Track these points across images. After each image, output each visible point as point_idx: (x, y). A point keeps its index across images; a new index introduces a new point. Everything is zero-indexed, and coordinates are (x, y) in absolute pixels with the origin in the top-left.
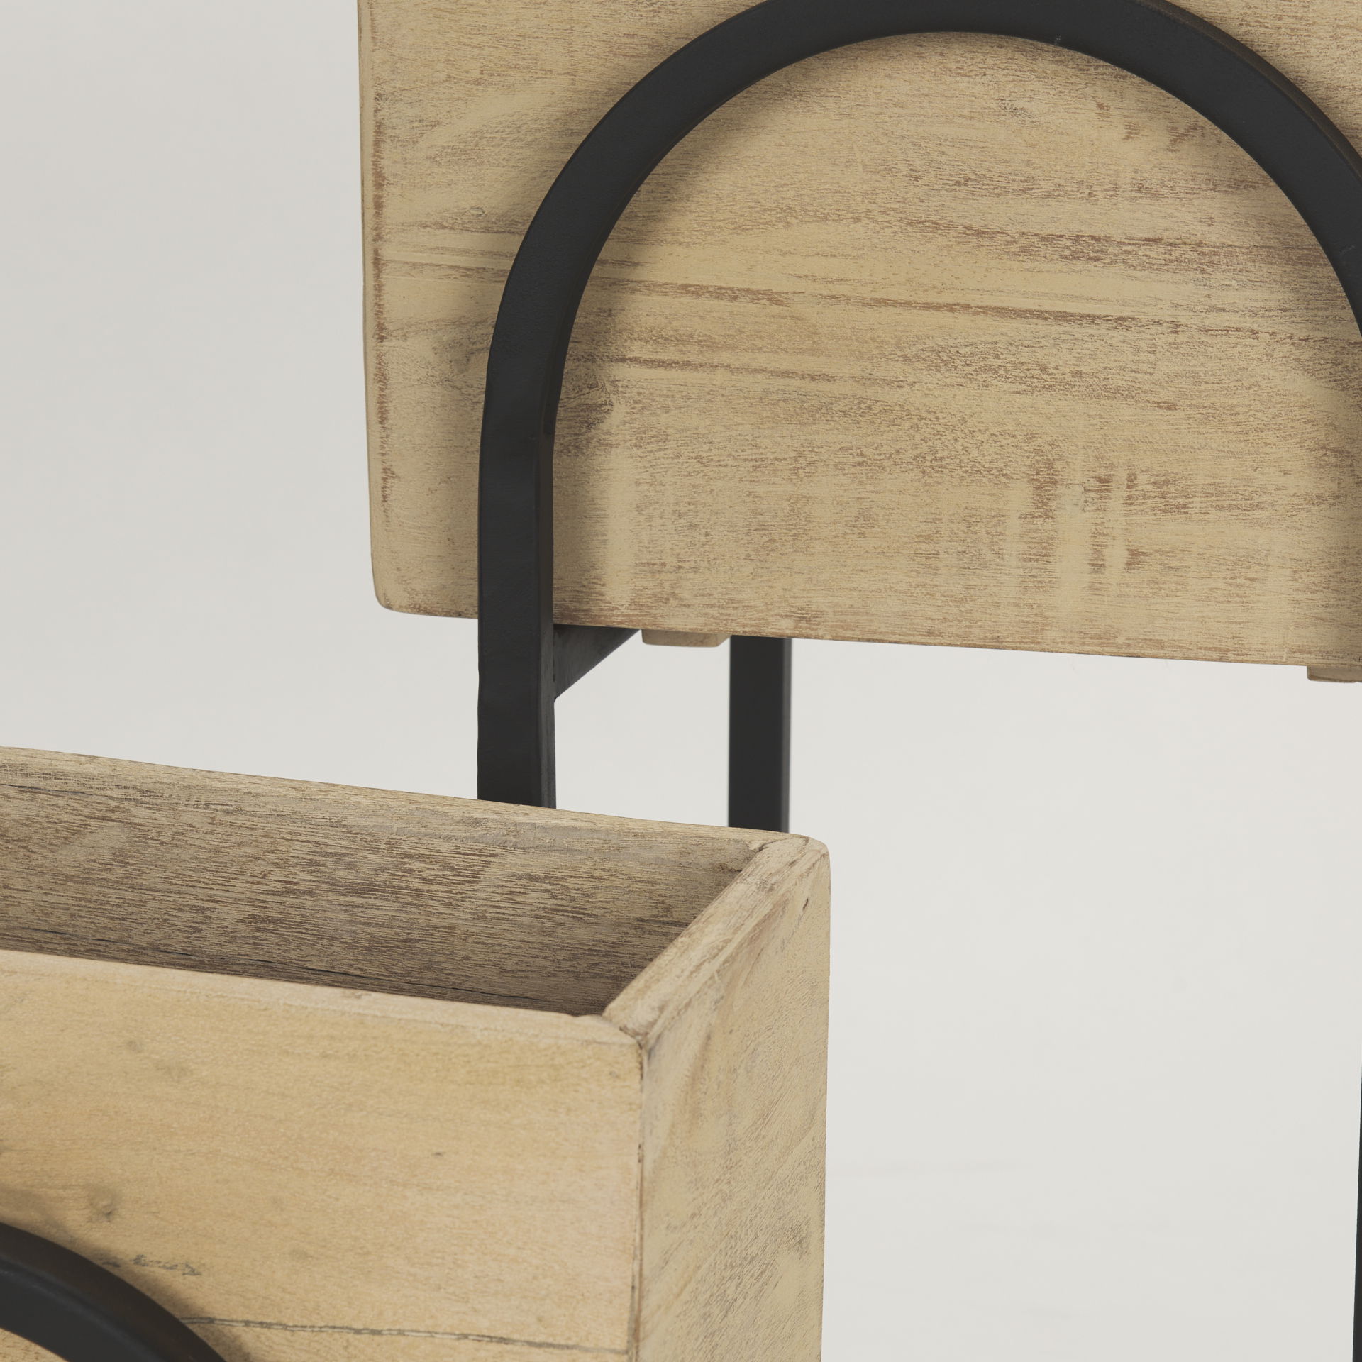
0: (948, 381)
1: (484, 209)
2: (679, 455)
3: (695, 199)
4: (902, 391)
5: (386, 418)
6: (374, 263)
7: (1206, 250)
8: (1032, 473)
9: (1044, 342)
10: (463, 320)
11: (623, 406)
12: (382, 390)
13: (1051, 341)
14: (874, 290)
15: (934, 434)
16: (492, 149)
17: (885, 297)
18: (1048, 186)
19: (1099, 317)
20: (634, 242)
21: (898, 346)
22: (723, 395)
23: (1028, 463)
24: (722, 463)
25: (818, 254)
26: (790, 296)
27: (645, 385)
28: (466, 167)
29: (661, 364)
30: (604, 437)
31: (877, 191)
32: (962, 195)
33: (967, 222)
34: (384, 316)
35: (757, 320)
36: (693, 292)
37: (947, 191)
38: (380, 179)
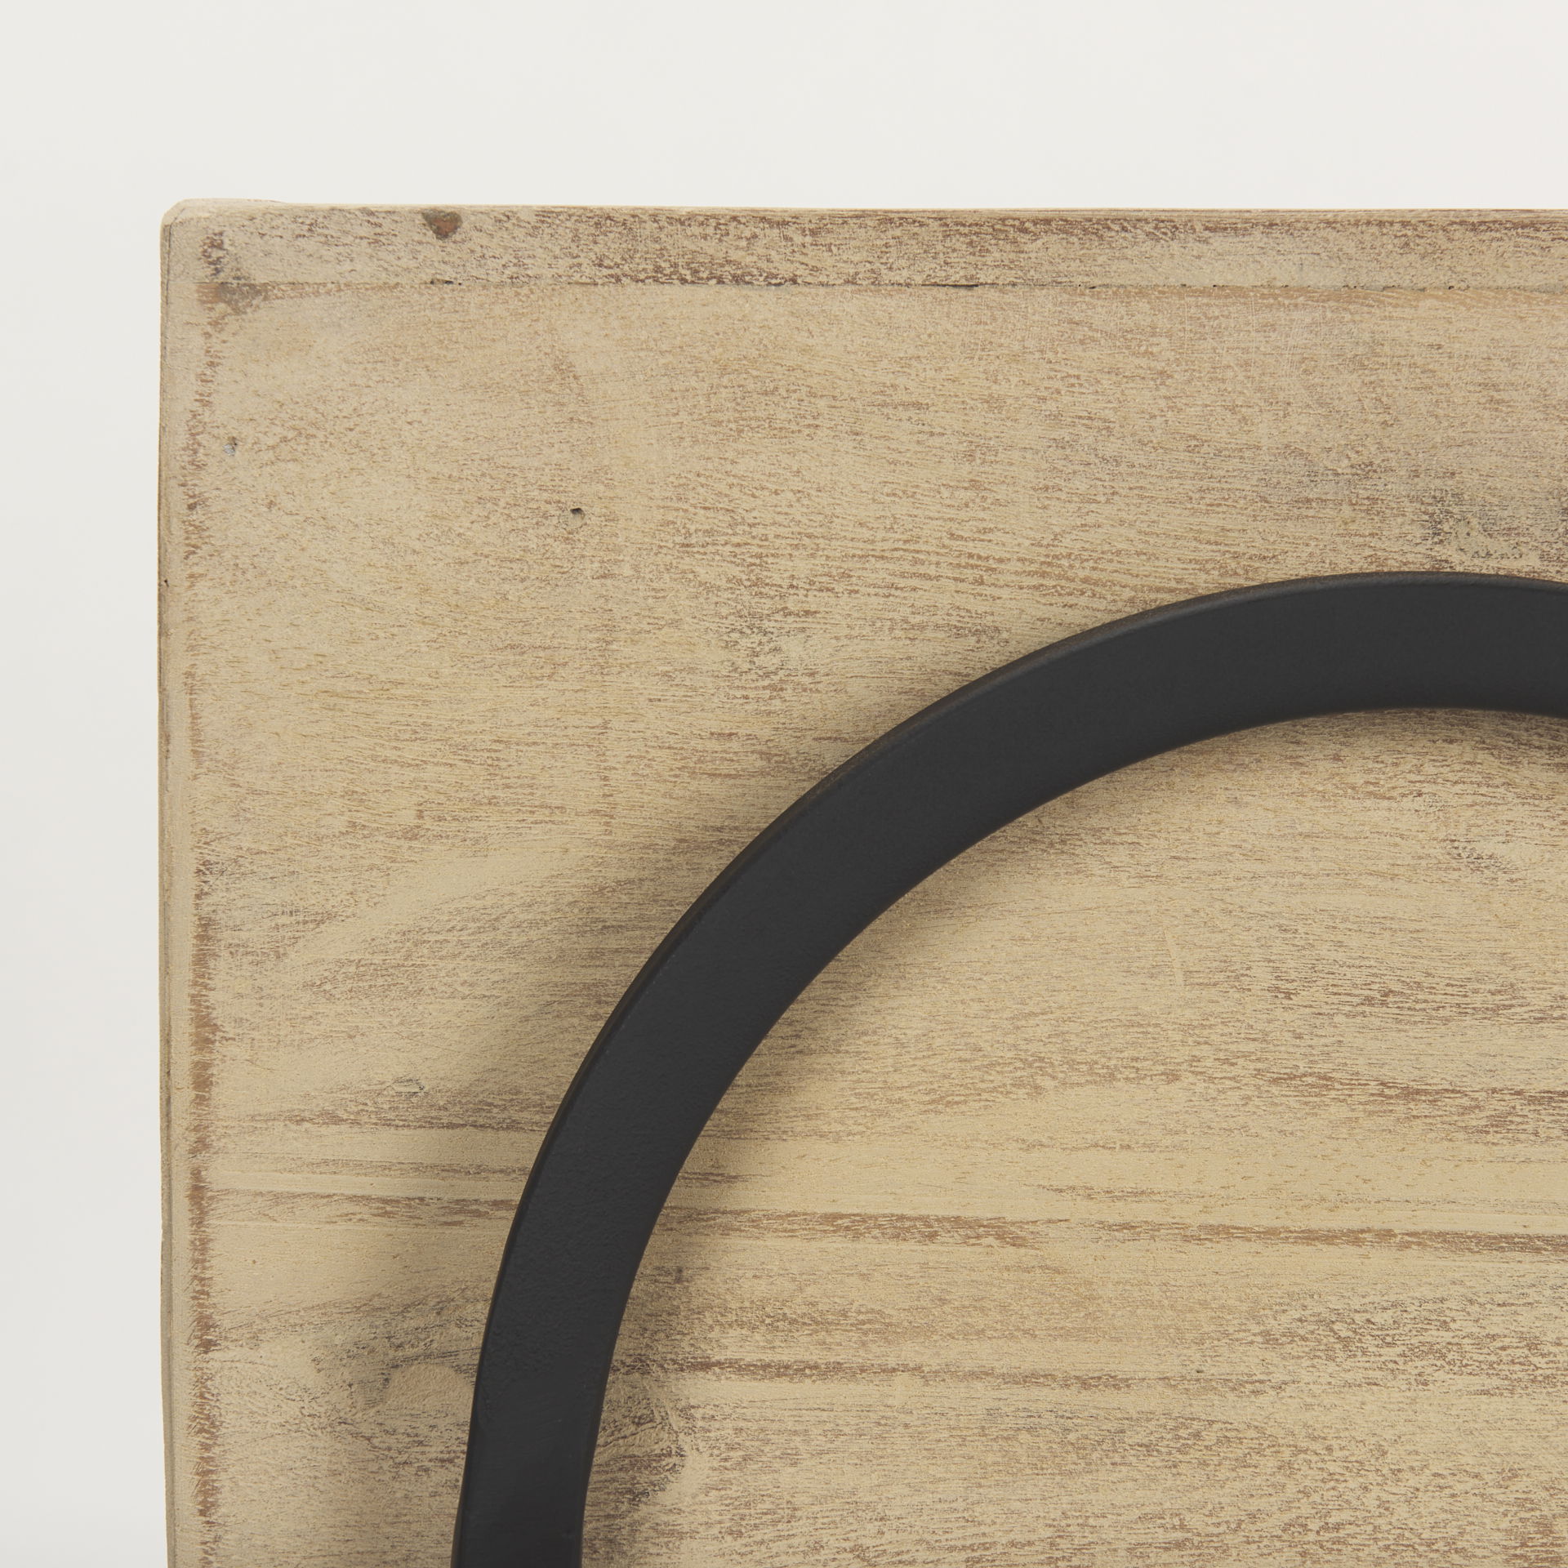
0: (1349, 1377)
1: (423, 1082)
3: (852, 1048)
4: (1260, 1400)
5: (213, 1504)
6: (192, 1197)
8: (1513, 1544)
9: (1533, 1295)
10: (376, 1303)
11: (706, 1456)
12: (206, 1447)
13: (1548, 1292)
14: (1206, 1210)
15: (1323, 1481)
16: (441, 964)
17: (1228, 1223)
18: (1540, 1000)
20: (729, 1135)
21: (1253, 1316)
22: (906, 1426)
23: (1504, 1525)
24: (905, 1557)
25: (1096, 1145)
26: (1040, 1228)
27: (748, 1412)
28: (386, 1001)
29: (783, 1371)
30: (665, 1518)
31: (1212, 1021)
32: (1377, 1022)
33: (1386, 1074)
34: (212, 1300)
35: (975, 1276)
36: (847, 1228)
37: (1347, 1016)
38: (206, 1031)
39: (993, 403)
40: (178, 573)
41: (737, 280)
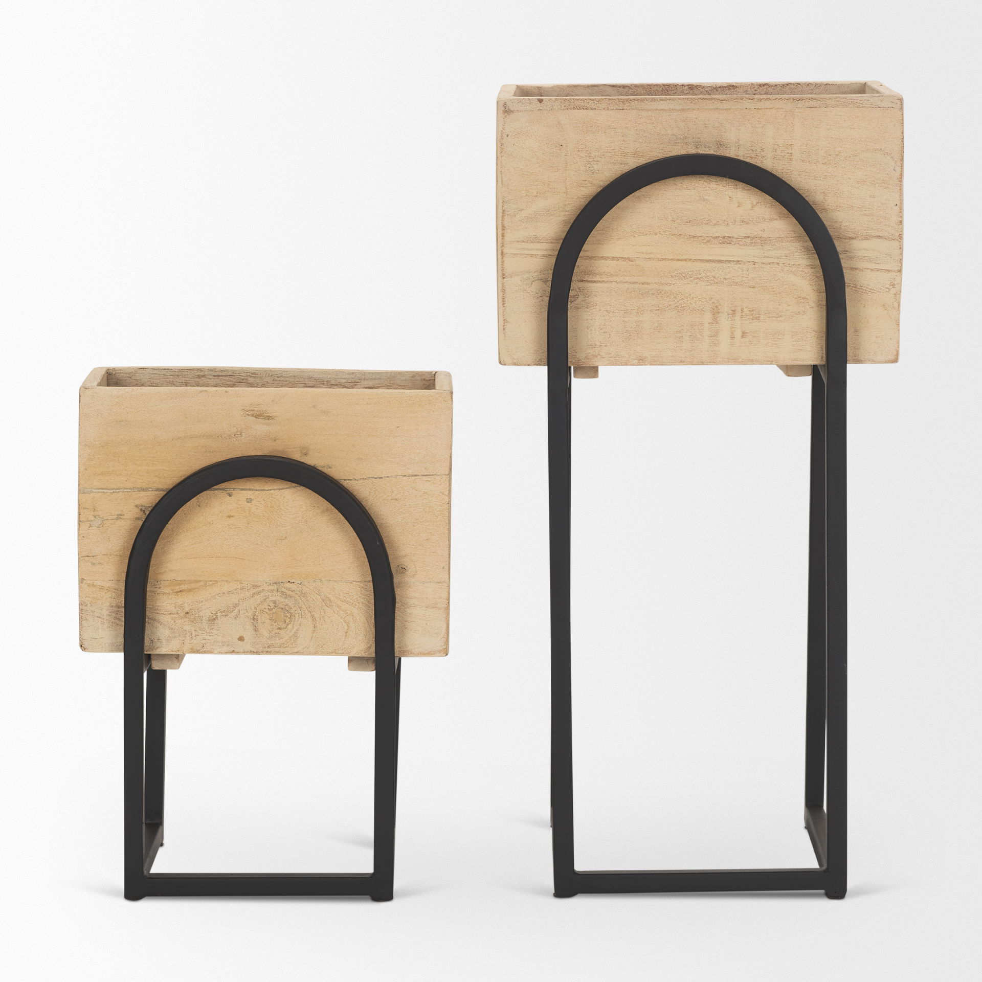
0: (685, 283)
1: (538, 236)
2: (600, 310)
4: (670, 286)
6: (501, 254)
7: (763, 239)
8: (712, 310)
9: (714, 269)
10: (530, 271)
11: (583, 295)
12: (504, 294)
13: (717, 269)
14: (662, 256)
15: (681, 299)
16: (540, 217)
17: (665, 258)
18: (714, 222)
19: (731, 261)
21: (669, 273)
22: (614, 291)
23: (710, 307)
24: (614, 312)
25: (644, 245)
26: (635, 259)
27: (589, 288)
28: (532, 223)
29: (595, 282)
30: (576, 306)
31: (662, 225)
32: (689, 226)
33: (690, 234)
34: (505, 271)
35: (625, 266)
36: (605, 259)
37: (684, 225)
38: (504, 228)
39: (626, 128)
40: (499, 156)
41: (586, 109)
